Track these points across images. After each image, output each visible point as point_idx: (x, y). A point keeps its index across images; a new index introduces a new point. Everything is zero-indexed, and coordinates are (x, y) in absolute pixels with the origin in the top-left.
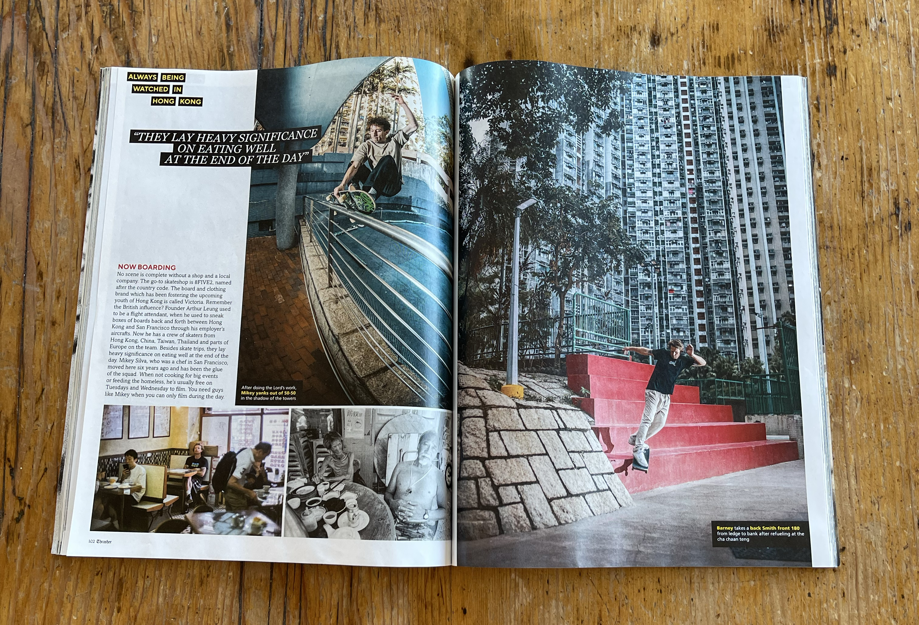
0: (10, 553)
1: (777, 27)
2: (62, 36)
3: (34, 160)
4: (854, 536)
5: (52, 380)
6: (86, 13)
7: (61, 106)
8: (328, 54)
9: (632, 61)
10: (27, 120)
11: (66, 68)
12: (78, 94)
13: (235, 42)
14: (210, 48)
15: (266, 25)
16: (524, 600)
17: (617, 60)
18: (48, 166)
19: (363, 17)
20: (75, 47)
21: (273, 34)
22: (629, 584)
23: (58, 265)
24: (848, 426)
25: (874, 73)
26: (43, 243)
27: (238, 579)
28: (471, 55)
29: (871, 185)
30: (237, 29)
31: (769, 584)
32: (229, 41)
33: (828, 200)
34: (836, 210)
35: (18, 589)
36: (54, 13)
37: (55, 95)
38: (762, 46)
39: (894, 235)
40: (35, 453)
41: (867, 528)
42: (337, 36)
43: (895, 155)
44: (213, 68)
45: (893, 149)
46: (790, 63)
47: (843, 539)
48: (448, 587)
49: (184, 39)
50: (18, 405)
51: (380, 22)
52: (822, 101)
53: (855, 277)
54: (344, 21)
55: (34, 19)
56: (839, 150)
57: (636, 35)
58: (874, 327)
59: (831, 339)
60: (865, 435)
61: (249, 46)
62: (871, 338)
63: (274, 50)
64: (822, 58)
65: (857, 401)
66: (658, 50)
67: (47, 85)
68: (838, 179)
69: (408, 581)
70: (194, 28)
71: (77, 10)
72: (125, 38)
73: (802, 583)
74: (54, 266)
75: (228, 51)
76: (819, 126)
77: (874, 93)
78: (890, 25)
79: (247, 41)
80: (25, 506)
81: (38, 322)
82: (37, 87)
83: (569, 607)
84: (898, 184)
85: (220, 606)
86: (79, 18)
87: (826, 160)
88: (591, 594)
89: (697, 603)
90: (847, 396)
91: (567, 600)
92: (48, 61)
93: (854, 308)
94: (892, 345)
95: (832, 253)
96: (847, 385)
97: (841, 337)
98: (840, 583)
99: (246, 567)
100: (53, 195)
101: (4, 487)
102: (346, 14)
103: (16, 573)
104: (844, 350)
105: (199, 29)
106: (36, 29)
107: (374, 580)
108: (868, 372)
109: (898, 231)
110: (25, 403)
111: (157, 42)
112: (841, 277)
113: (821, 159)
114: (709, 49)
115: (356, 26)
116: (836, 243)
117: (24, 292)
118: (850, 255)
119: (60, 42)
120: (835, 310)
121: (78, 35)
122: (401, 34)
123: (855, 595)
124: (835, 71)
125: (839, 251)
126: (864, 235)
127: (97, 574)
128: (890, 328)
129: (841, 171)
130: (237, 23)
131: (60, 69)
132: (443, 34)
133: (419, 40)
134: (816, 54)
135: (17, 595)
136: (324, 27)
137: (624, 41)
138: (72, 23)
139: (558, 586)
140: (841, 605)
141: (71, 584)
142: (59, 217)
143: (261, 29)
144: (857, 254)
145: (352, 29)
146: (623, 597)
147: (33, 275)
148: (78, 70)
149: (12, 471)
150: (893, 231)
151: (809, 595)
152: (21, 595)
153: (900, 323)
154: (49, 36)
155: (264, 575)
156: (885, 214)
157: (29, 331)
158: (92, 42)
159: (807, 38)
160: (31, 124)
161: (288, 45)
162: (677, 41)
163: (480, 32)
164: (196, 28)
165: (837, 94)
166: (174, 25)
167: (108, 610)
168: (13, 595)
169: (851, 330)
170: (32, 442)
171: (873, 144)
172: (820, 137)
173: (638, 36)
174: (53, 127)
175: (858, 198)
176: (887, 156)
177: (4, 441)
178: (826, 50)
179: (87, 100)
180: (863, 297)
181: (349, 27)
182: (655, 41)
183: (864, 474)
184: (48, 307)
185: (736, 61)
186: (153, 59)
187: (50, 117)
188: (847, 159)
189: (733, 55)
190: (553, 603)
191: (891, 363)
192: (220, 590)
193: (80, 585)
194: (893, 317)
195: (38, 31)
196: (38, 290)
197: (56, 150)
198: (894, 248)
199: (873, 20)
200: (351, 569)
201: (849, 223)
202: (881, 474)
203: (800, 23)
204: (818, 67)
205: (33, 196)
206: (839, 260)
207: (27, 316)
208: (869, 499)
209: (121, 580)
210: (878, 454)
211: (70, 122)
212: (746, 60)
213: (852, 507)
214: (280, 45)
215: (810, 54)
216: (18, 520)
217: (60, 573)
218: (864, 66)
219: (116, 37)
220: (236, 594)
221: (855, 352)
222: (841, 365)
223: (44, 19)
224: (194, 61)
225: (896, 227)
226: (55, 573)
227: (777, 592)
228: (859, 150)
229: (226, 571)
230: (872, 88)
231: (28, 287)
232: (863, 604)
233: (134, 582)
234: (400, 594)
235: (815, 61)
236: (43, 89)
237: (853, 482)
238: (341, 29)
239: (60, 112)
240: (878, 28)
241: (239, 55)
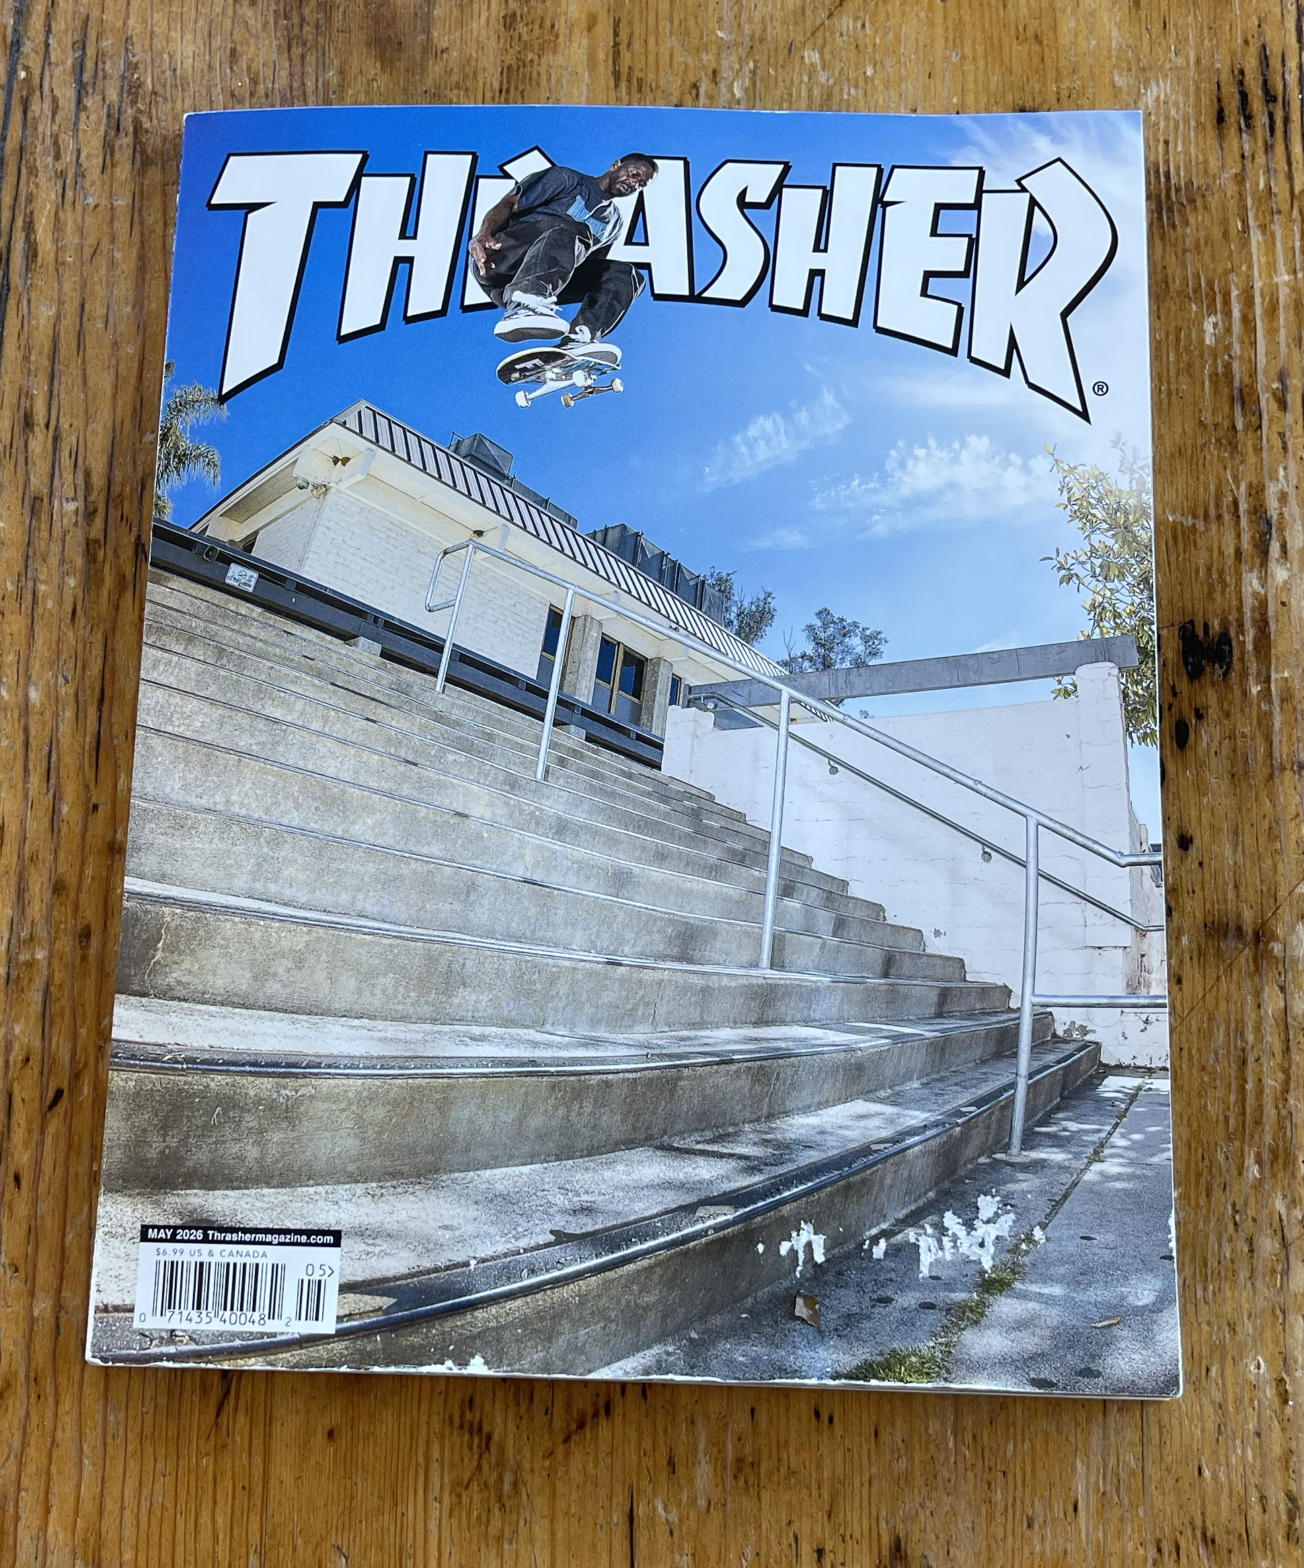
1: (1178, 190)
19: (100, 152)
42: (30, 199)
46: (1210, 283)
52: (1293, 382)
54: (50, 159)
64: (1295, 272)
76: (1285, 448)
102: (56, 143)
113: (1287, 534)
115: (80, 174)
134: (1281, 260)
145: (70, 181)
159: (1256, 218)
172: (1286, 477)
181: (62, 175)
203: (1240, 179)
204: (1284, 294)
215: (1263, 259)
235: (1275, 279)
238: (42, 179)
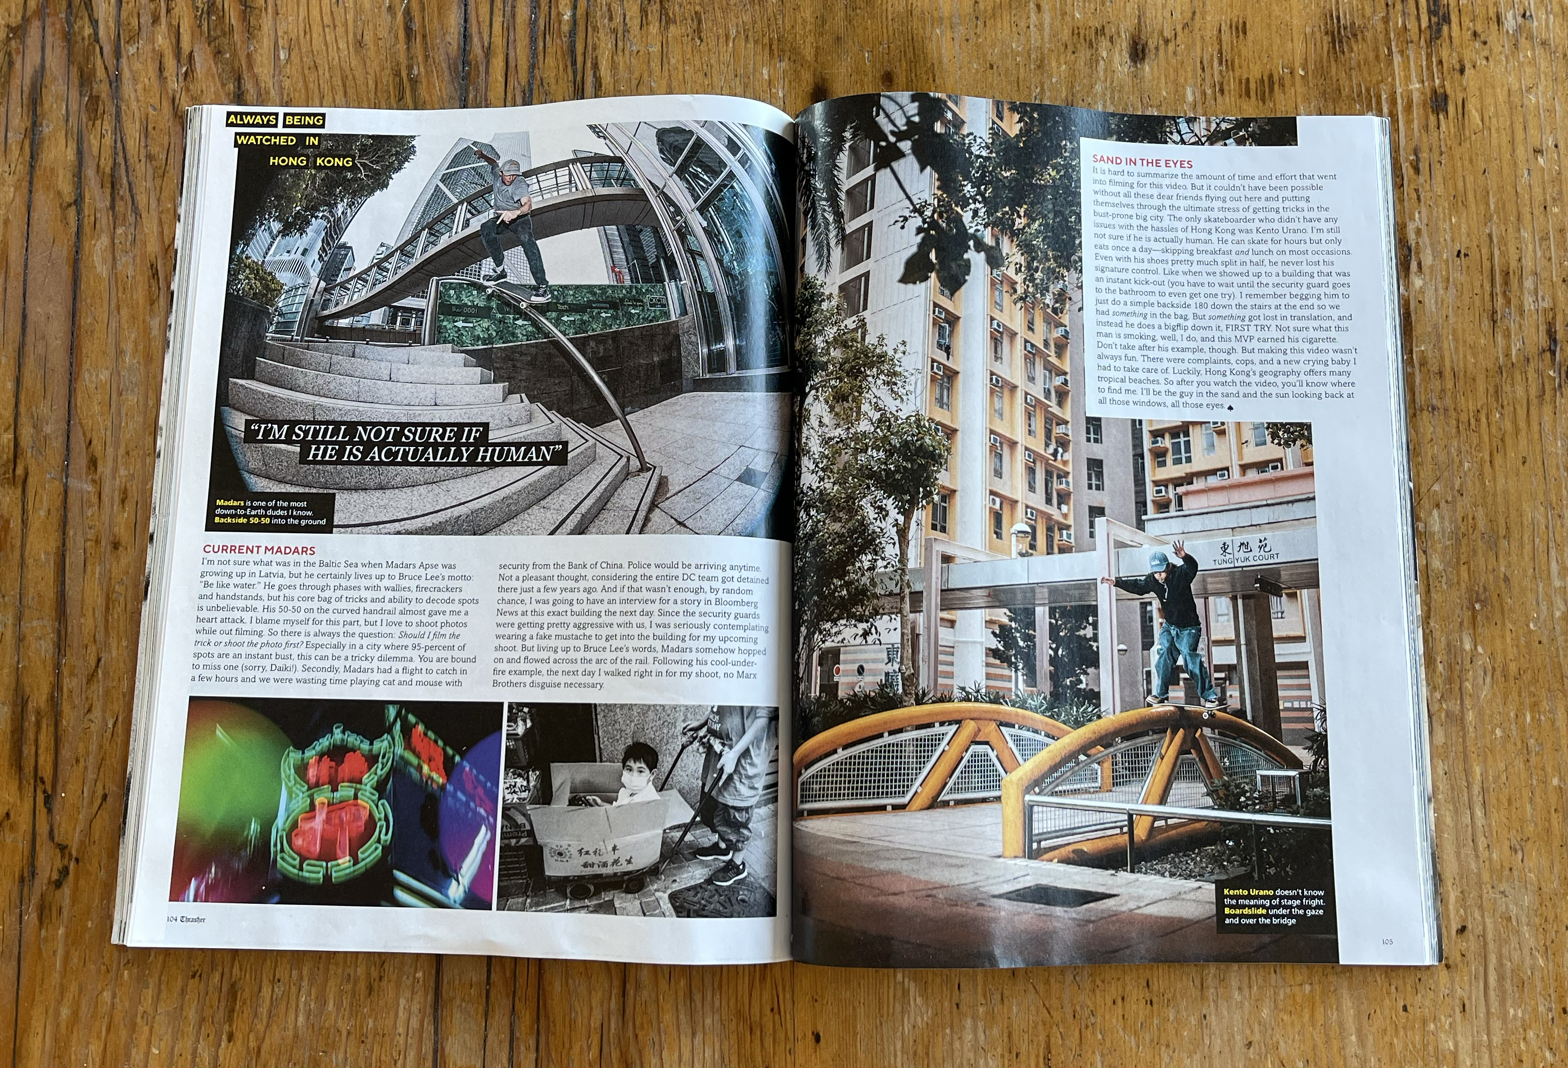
0: (46, 939)
1: (1345, 28)
2: (127, 51)
3: (82, 265)
4: (1481, 907)
5: (114, 644)
6: (168, 11)
7: (127, 171)
8: (579, 78)
9: (1098, 88)
10: (69, 198)
11: (134, 105)
12: (154, 150)
13: (420, 59)
14: (378, 69)
15: (474, 30)
16: (919, 1019)
17: (1073, 87)
18: (105, 274)
19: (639, 15)
20: (150, 68)
21: (486, 44)
22: (1098, 992)
23: (123, 445)
24: (1470, 716)
25: (1512, 108)
26: (97, 408)
27: (432, 984)
28: (824, 80)
29: (1508, 302)
30: (424, 36)
31: (1335, 990)
32: (410, 58)
33: (1435, 327)
34: (1448, 344)
35: (59, 1002)
36: (113, 11)
37: (116, 154)
38: (1321, 61)
39: (1547, 387)
40: (86, 768)
41: (1503, 893)
42: (594, 49)
43: (1549, 247)
44: (383, 104)
45: (1545, 238)
46: (1368, 90)
47: (1462, 911)
48: (788, 996)
49: (333, 53)
50: (57, 686)
51: (667, 23)
52: (1424, 155)
53: (1482, 459)
54: (606, 21)
55: (79, 23)
56: (1453, 241)
57: (1105, 43)
58: (1514, 544)
59: (1441, 568)
60: (1498, 732)
61: (444, 65)
62: (1509, 565)
63: (487, 72)
64: (1423, 82)
65: (1485, 673)
66: (1143, 69)
67: (102, 136)
68: (1452, 290)
69: (720, 987)
70: (351, 35)
71: (152, 6)
72: (234, 54)
73: (1393, 988)
74: (117, 445)
75: (408, 75)
76: (1419, 199)
77: (1512, 142)
78: (1540, 24)
79: (440, 56)
80: (70, 859)
81: (89, 543)
82: (85, 139)
83: (996, 1031)
84: (1554, 299)
85: (401, 1030)
86: (156, 20)
87: (1430, 258)
88: (1032, 1008)
89: (1214, 1023)
90: (1468, 666)
91: (991, 1018)
92: (104, 95)
93: (1480, 513)
94: (1545, 576)
95: (1442, 418)
96: (1468, 647)
97: (1458, 563)
98: (1457, 987)
99: (445, 964)
100: (113, 324)
101: (34, 826)
102: (609, 10)
103: (57, 975)
104: (1463, 585)
105: (359, 37)
106: (83, 39)
107: (663, 985)
108: (1504, 624)
109: (1554, 379)
110: (68, 683)
111: (288, 60)
112: (1457, 460)
113: (1421, 256)
114: (1231, 66)
115: (626, 30)
116: (1448, 401)
117: (66, 492)
118: (1473, 421)
119: (124, 60)
120: (1447, 517)
121: (154, 49)
122: (704, 44)
123: (1482, 1009)
124: (1446, 104)
125: (1454, 414)
126: (1496, 386)
127: (193, 976)
128: (1541, 547)
129: (1457, 276)
130: (424, 26)
131: (124, 108)
132: (775, 42)
133: (734, 53)
134: (1414, 74)
135: (57, 1014)
136: (573, 33)
137: (1084, 54)
138: (144, 30)
139: (976, 993)
140: (1459, 1028)
141: (149, 993)
142: (124, 362)
143: (466, 36)
144: (1484, 420)
145: (620, 35)
146: (1087, 1012)
147: (80, 462)
148: (155, 109)
149: (48, 800)
150: (1546, 381)
151: (1405, 1009)
152: (65, 1012)
153: (1559, 540)
154: (105, 51)
155: (477, 976)
156: (1532, 350)
157: (74, 558)
158: (179, 61)
159: (1397, 46)
160: (76, 201)
161: (512, 64)
162: (1175, 53)
163: (838, 39)
164: (355, 35)
165: (1449, 143)
166: (317, 29)
167: (212, 1037)
168: (51, 1011)
169: (1475, 551)
170: (81, 750)
171: (1510, 230)
172: (1420, 218)
173: (1109, 43)
174: (113, 207)
175: (1486, 323)
176: (1534, 251)
177: (33, 748)
178: (1429, 67)
179: (171, 161)
180: (1495, 495)
181: (615, 31)
182: (1138, 52)
183: (1498, 800)
184: (105, 518)
185: (1276, 87)
186: (281, 88)
187: (108, 191)
188: (1466, 255)
189: (1271, 77)
190: (969, 1023)
191: (1544, 607)
192: (402, 1002)
193: (163, 995)
194: (1547, 528)
195: (87, 43)
196: (89, 488)
197: (118, 247)
198: (1547, 409)
199: (1510, 15)
200: (625, 968)
201: (1470, 367)
202: (1526, 800)
203: (1386, 20)
204: (1416, 97)
205: (79, 327)
206: (1454, 431)
207: (71, 533)
208: (1507, 843)
209: (233, 985)
210: (1522, 766)
211: (142, 199)
212: (1293, 84)
213: (1477, 856)
214: (498, 64)
215: (1402, 74)
216: (58, 884)
217: (130, 976)
218: (1494, 95)
219: (219, 52)
220: (429, 1010)
221: (1481, 590)
222: (1458, 611)
223: (97, 21)
224: (351, 92)
225: (1551, 373)
226: (122, 975)
227: (1350, 1004)
228: (1487, 239)
229: (412, 970)
230: (1509, 131)
231: (74, 483)
232: (1496, 1024)
233: (256, 989)
234: (707, 1008)
235: (1411, 87)
236: (95, 143)
237: (1479, 813)
238: (601, 34)
239: (125, 181)
240: (1519, 29)
241: (429, 82)
